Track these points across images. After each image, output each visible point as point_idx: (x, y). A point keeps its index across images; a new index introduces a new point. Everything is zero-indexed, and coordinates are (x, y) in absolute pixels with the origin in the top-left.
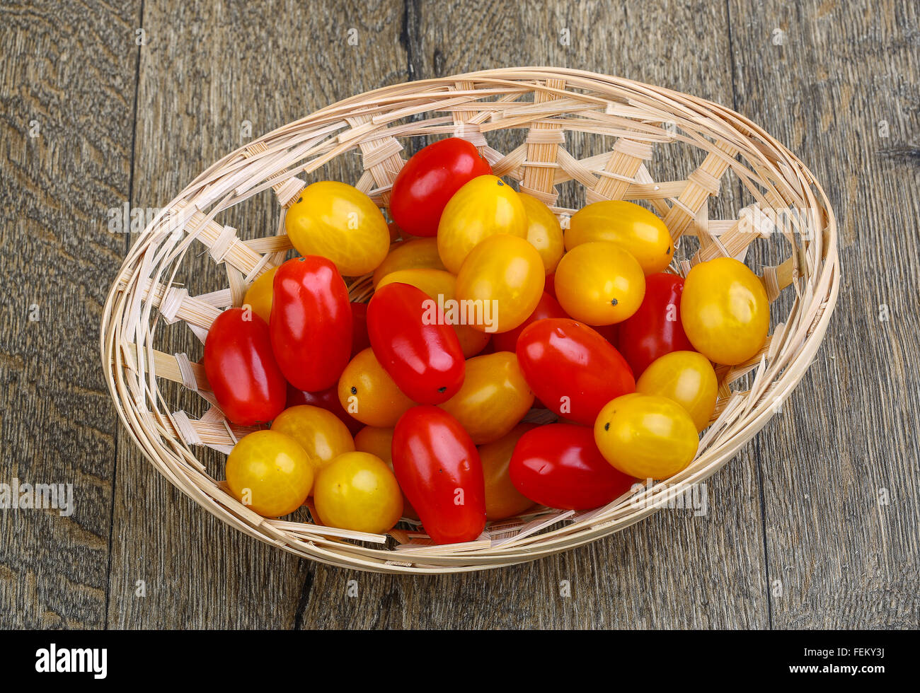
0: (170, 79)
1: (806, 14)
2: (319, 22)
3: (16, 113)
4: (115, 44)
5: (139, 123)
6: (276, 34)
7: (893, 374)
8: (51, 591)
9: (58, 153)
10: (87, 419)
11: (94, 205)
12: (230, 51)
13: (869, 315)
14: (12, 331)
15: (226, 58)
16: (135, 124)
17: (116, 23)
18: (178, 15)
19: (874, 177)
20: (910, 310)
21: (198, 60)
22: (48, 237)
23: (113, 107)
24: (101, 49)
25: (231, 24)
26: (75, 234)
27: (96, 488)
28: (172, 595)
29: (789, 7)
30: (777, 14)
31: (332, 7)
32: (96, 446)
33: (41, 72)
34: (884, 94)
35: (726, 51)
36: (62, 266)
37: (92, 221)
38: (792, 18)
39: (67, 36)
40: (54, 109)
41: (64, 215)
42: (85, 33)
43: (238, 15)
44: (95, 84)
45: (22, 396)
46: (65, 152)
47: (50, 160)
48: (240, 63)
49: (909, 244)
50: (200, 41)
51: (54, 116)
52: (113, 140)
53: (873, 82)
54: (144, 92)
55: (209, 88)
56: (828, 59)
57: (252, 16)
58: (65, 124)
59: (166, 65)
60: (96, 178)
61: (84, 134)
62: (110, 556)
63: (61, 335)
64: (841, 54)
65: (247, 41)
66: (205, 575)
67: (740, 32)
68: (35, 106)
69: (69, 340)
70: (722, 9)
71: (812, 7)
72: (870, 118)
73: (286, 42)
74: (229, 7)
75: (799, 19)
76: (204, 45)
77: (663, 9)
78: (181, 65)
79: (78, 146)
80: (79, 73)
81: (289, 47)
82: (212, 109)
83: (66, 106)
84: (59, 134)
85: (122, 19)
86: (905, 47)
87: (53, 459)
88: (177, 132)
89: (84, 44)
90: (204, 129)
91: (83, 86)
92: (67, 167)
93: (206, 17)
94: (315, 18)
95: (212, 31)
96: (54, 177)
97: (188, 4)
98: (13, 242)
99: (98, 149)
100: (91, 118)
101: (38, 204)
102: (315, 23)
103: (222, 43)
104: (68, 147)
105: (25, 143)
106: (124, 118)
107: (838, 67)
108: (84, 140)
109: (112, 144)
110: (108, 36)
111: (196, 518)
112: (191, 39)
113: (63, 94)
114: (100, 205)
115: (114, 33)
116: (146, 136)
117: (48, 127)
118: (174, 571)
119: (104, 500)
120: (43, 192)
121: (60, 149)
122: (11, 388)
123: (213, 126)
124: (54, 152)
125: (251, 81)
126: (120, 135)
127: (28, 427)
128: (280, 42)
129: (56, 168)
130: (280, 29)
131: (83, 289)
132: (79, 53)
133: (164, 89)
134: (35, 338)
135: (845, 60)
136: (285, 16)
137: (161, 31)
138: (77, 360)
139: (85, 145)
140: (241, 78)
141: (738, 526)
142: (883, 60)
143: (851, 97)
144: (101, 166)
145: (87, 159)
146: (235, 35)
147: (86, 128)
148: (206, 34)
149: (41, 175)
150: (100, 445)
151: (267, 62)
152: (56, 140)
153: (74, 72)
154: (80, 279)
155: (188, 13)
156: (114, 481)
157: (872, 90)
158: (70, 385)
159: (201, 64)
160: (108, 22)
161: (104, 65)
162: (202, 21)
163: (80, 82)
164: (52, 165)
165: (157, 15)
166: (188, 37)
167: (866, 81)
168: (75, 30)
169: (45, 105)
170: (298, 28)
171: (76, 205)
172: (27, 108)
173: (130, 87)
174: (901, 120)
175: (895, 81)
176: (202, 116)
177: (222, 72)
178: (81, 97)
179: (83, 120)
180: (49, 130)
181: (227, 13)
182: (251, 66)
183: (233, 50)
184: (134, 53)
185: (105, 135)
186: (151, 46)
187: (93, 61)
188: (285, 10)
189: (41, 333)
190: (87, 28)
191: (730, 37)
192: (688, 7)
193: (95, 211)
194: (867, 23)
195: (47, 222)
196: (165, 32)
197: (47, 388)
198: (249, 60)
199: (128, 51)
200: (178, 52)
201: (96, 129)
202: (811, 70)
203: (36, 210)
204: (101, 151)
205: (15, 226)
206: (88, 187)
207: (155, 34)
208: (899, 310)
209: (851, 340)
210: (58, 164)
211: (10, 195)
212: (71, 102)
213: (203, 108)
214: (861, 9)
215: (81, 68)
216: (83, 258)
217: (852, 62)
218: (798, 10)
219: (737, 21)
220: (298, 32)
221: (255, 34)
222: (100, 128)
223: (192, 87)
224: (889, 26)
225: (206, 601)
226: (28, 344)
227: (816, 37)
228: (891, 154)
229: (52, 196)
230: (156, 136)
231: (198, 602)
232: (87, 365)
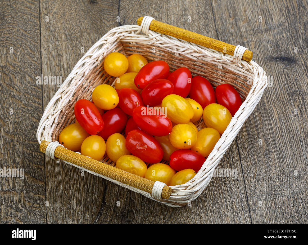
0: (51, 56)
1: (239, 24)
2: (94, 38)
3: (6, 70)
4: (33, 49)
5: (43, 69)
6: (81, 42)
7: (275, 117)
8: (29, 197)
9: (19, 80)
10: (35, 150)
11: (31, 92)
12: (68, 48)
13: (266, 102)
14: (10, 128)
15: (67, 50)
16: (41, 70)
17: (33, 43)
18: (51, 40)
19: (264, 65)
20: (278, 100)
21: (59, 51)
22: (19, 102)
23: (34, 66)
24: (29, 51)
25: (68, 41)
26: (26, 101)
27: (40, 168)
28: (65, 195)
29: (233, 22)
30: (230, 25)
31: (97, 34)
32: (38, 157)
33: (12, 58)
34: (264, 43)
35: (216, 36)
36: (23, 109)
37: (31, 97)
38: (234, 26)
39: (19, 48)
40: (17, 68)
41: (23, 96)
42: (24, 47)
43: (70, 38)
44: (28, 60)
45: (15, 145)
46: (21, 79)
47: (17, 81)
48: (71, 51)
49: (276, 82)
50: (59, 46)
51: (17, 70)
52: (35, 75)
53: (260, 40)
54: (43, 61)
55: (63, 58)
56: (246, 35)
57: (74, 38)
58: (21, 71)
59: (49, 53)
60: (31, 85)
61: (26, 74)
62: (45, 186)
63: (25, 128)
64: (250, 34)
65: (73, 45)
66: (75, 189)
67: (220, 30)
68: (11, 67)
69: (28, 129)
70: (214, 25)
71: (240, 22)
72: (261, 50)
73: (85, 44)
74: (66, 36)
75: (237, 25)
76: (60, 47)
77: (196, 26)
78: (54, 53)
79: (25, 77)
80: (23, 57)
81: (86, 45)
82: (64, 64)
83: (20, 67)
84: (19, 75)
85: (35, 42)
86: (269, 30)
87: (26, 161)
88: (54, 71)
89: (24, 50)
90: (62, 69)
91: (25, 61)
92: (22, 83)
93: (60, 39)
94: (92, 37)
95: (62, 43)
96: (18, 86)
97: (54, 36)
98: (8, 104)
99: (31, 77)
100: (28, 69)
101: (14, 93)
102: (93, 38)
103: (65, 46)
104: (22, 77)
105: (9, 78)
106: (38, 68)
107: (250, 37)
108: (26, 75)
109: (35, 76)
110: (31, 47)
111: (70, 174)
112: (56, 46)
113: (19, 63)
114: (33, 92)
115: (33, 46)
116: (45, 73)
117: (15, 73)
118: (65, 188)
119: (42, 171)
120: (16, 90)
121: (20, 78)
122: (11, 144)
123: (65, 68)
124: (18, 79)
125: (75, 55)
126: (37, 73)
127: (17, 153)
128: (83, 44)
129: (19, 84)
130: (82, 41)
131: (30, 115)
132: (23, 52)
133: (49, 60)
134: (17, 130)
135: (251, 35)
136: (83, 37)
137: (47, 44)
138: (30, 134)
139: (27, 77)
140: (72, 55)
141: (233, 162)
142: (263, 34)
143: (254, 45)
144: (32, 82)
145: (28, 80)
146: (69, 44)
147: (27, 72)
148: (61, 44)
149: (15, 86)
150: (40, 157)
151: (79, 50)
152: (18, 76)
153: (22, 57)
154: (29, 113)
155: (55, 39)
156: (45, 166)
157: (260, 42)
158: (29, 141)
159: (60, 52)
160: (31, 43)
161: (31, 55)
162: (59, 41)
163: (24, 60)
164: (18, 83)
165: (45, 40)
166: (55, 45)
167: (258, 40)
168: (21, 46)
169: (14, 67)
170: (88, 40)
171: (26, 93)
172: (8, 68)
173: (39, 60)
174: (270, 50)
175: (267, 39)
176: (62, 66)
177: (66, 54)
178: (25, 64)
179: (26, 70)
180: (16, 74)
181: (66, 38)
182: (75, 51)
183: (69, 47)
184: (39, 51)
185: (33, 73)
186: (44, 48)
187: (27, 54)
188: (83, 36)
189: (19, 128)
190: (24, 45)
191: (217, 32)
192: (204, 25)
193: (32, 94)
194: (257, 25)
195: (18, 98)
196: (48, 45)
197: (22, 143)
198: (74, 50)
199: (37, 51)
200: (53, 49)
201: (30, 72)
202: (242, 39)
203: (14, 95)
204: (32, 78)
205: (8, 100)
206: (29, 88)
207: (45, 45)
208: (275, 100)
209: (261, 109)
210: (20, 82)
211: (6, 92)
212: (22, 66)
213: (62, 64)
214: (255, 21)
215: (24, 56)
216: (29, 107)
217: (254, 36)
218: (236, 23)
219: (218, 28)
220: (88, 41)
221: (75, 43)
222: (31, 72)
223: (58, 58)
224: (264, 25)
225: (76, 196)
226: (15, 131)
227: (242, 30)
228: (268, 59)
229: (18, 91)
230: (48, 72)
231: (73, 196)
232: (33, 135)
